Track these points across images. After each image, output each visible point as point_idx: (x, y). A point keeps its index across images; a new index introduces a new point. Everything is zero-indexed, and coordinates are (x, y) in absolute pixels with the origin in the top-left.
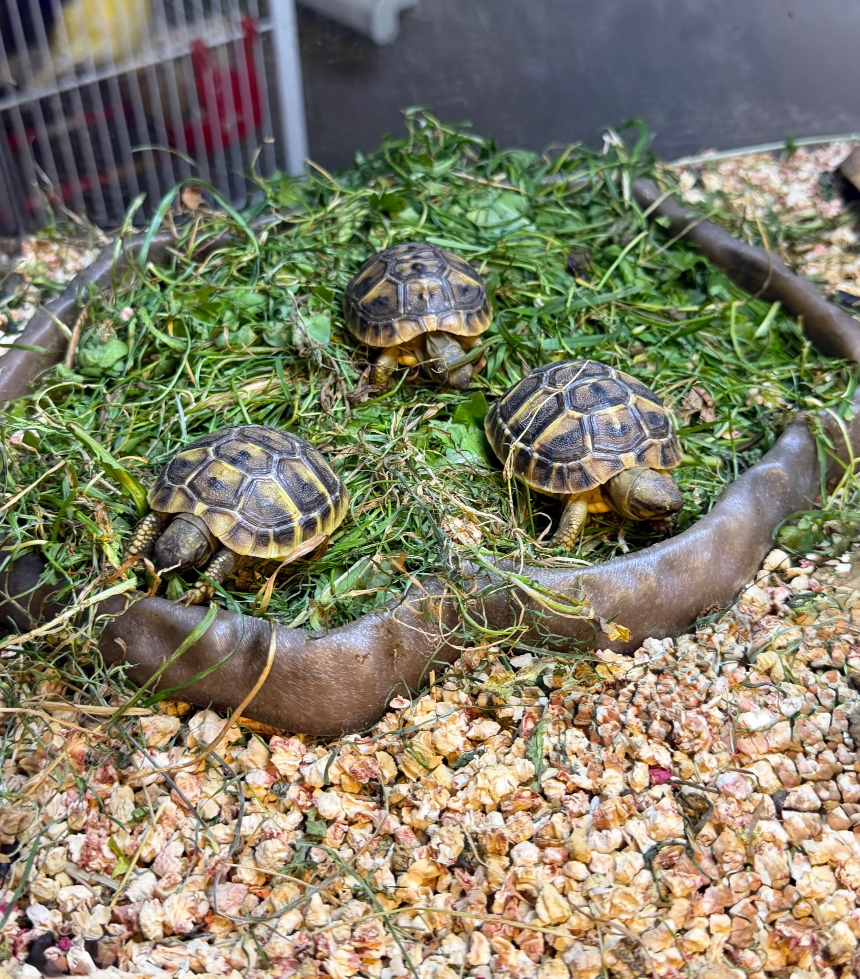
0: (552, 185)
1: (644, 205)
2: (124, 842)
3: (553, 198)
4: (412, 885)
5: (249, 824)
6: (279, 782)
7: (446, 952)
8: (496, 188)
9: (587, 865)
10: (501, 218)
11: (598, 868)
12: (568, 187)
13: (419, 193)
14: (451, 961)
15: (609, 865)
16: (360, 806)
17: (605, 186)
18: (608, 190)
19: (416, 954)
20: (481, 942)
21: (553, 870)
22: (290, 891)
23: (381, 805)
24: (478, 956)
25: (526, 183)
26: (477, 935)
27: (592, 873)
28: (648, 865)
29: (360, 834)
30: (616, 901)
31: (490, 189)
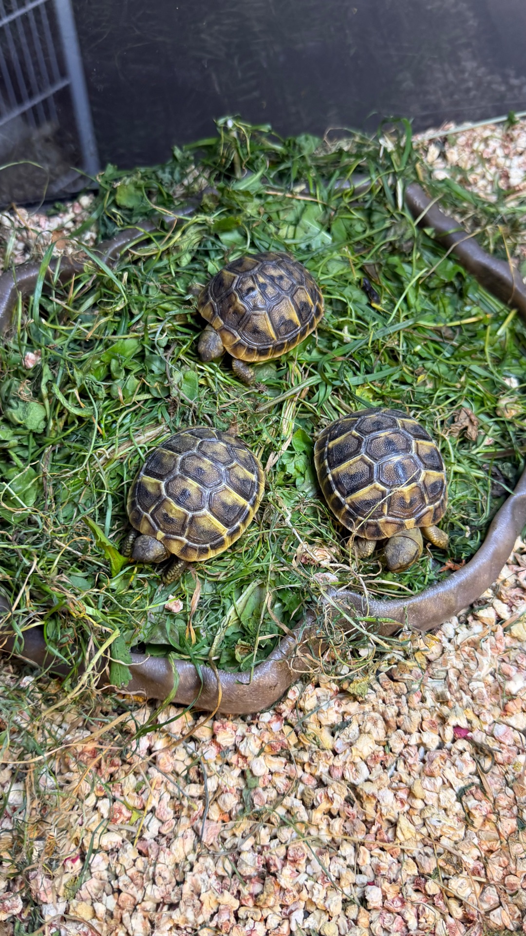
0: (342, 190)
1: (415, 213)
2: (135, 802)
3: (343, 204)
4: (317, 815)
5: (211, 784)
6: (222, 751)
7: (344, 854)
8: (299, 200)
9: (423, 800)
10: (306, 232)
11: (430, 803)
12: (355, 193)
13: (239, 211)
14: (348, 862)
15: (435, 799)
16: (278, 764)
17: (382, 189)
18: (385, 195)
19: (326, 859)
20: (365, 853)
21: (402, 802)
22: (245, 825)
23: (290, 761)
24: (364, 861)
25: (321, 191)
26: (362, 848)
27: (426, 805)
28: (459, 799)
29: (281, 782)
30: (444, 830)
31: (294, 202)
